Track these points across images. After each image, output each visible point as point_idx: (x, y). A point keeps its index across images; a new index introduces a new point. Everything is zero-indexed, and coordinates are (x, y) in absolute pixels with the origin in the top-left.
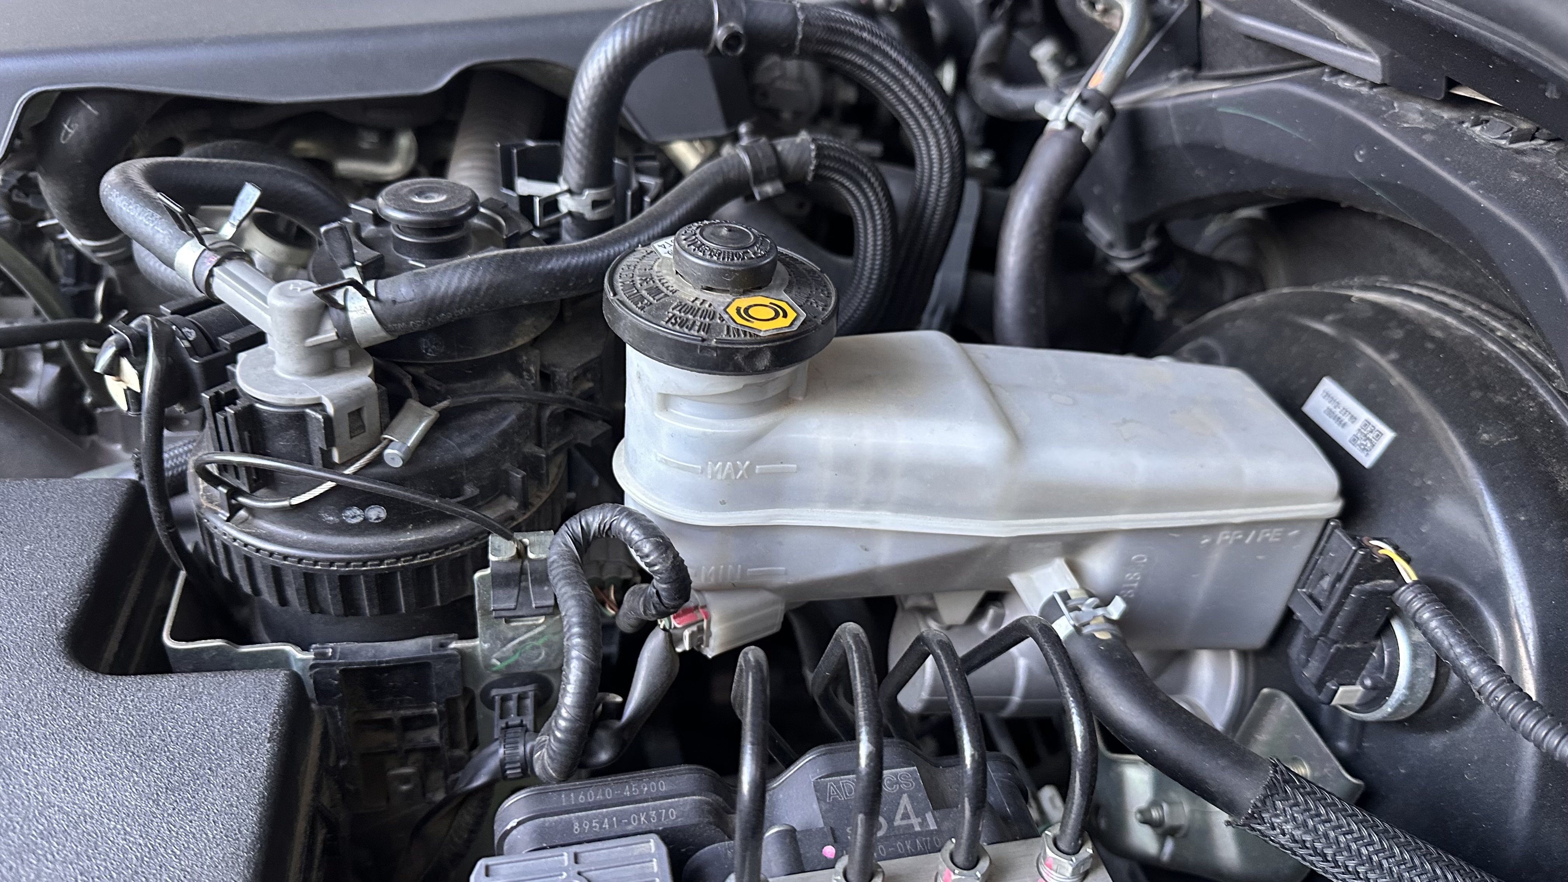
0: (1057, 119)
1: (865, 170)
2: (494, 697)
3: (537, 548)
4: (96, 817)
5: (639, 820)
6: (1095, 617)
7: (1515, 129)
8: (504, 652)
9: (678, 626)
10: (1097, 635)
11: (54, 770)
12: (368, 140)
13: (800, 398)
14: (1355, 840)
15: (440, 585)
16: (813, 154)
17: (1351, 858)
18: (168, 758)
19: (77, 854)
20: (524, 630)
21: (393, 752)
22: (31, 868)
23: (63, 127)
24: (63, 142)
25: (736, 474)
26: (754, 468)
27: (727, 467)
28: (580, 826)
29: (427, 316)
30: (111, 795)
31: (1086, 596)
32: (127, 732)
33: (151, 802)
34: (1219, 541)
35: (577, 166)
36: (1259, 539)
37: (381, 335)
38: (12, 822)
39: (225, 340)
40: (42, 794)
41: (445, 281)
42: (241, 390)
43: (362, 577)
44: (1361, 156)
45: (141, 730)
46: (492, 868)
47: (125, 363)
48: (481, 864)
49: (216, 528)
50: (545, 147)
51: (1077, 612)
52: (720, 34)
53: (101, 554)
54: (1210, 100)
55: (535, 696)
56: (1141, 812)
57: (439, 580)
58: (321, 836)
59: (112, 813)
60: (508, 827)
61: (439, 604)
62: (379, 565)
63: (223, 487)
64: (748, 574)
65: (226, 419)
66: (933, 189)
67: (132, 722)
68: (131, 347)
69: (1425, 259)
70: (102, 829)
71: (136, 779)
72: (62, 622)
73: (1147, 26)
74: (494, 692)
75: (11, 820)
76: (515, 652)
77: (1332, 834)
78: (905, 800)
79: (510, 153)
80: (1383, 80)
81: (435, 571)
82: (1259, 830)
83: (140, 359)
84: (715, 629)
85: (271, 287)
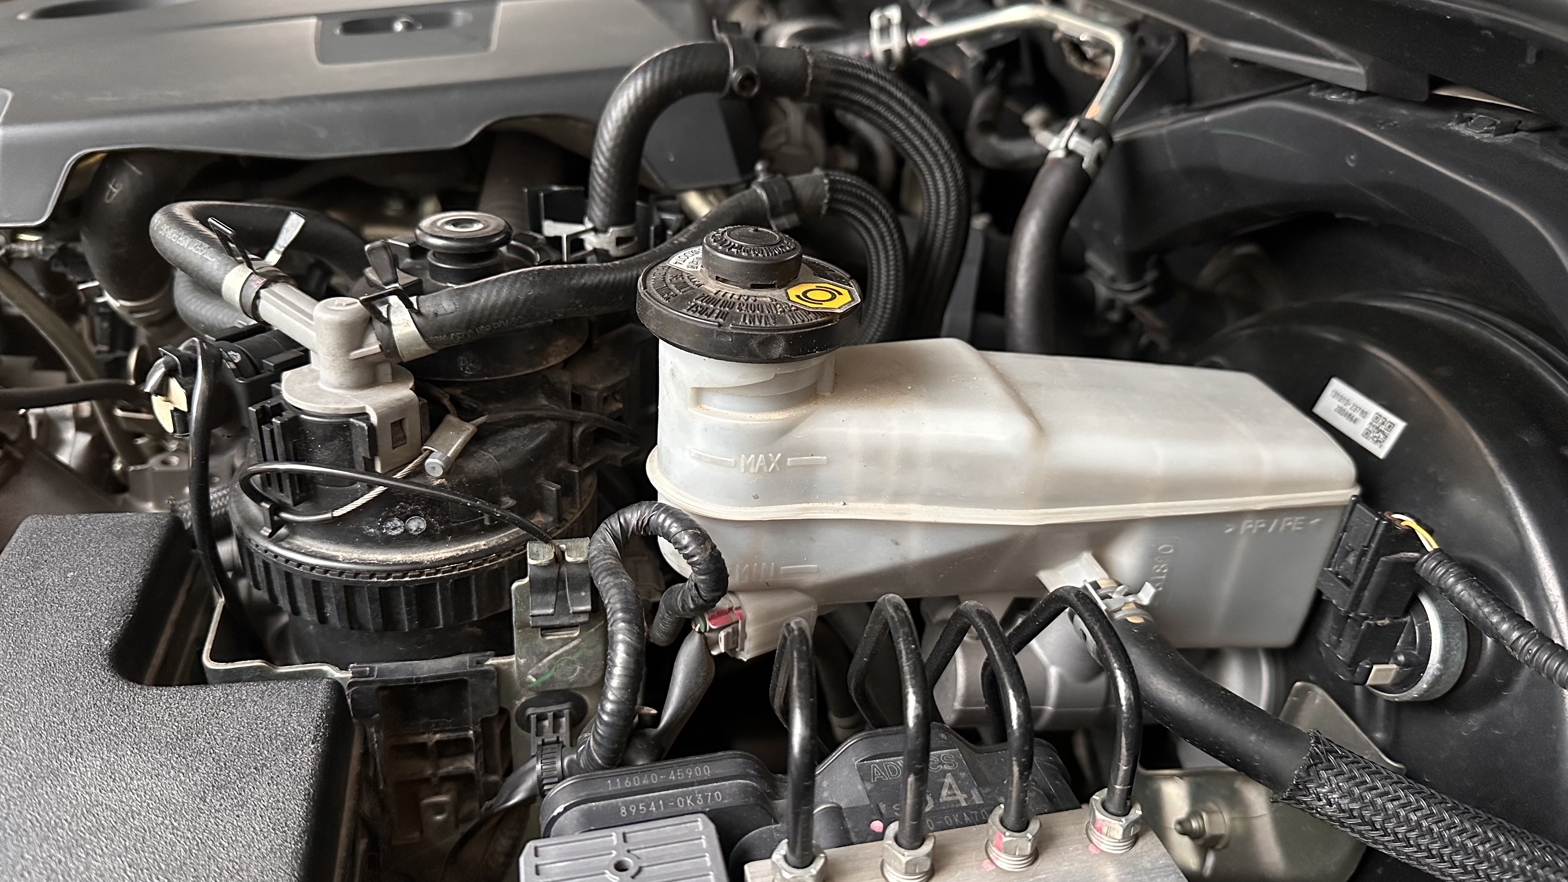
0: (1057, 148)
1: (876, 203)
2: (529, 716)
3: (574, 553)
4: (144, 814)
5: (686, 803)
6: (1126, 604)
7: (1499, 122)
8: (540, 668)
9: (713, 627)
10: (1130, 619)
11: (101, 772)
12: (394, 207)
13: (828, 394)
14: (1403, 806)
15: (478, 597)
16: (826, 188)
17: (1400, 824)
18: (213, 759)
19: (125, 847)
20: (559, 644)
21: (427, 780)
22: (81, 862)
23: (108, 188)
24: (107, 201)
25: (768, 467)
26: (786, 461)
27: (760, 459)
28: (628, 810)
29: (467, 328)
30: (158, 794)
31: (1115, 585)
32: (173, 736)
33: (198, 800)
34: (1242, 531)
35: (602, 205)
36: (1282, 529)
37: (424, 348)
38: (60, 820)
39: (269, 363)
40: (90, 795)
41: (485, 295)
42: (286, 403)
43: (402, 588)
44: (1352, 161)
45: (187, 735)
46: (540, 849)
47: (174, 383)
48: (530, 846)
49: (257, 546)
50: (569, 191)
51: (1108, 600)
52: (735, 75)
53: (143, 579)
54: (1203, 123)
55: (571, 714)
56: (1180, 823)
57: (477, 592)
58: (362, 845)
59: (159, 809)
60: (555, 813)
61: (475, 619)
62: (419, 576)
63: (266, 502)
64: (781, 572)
65: (272, 431)
66: (941, 222)
67: (177, 727)
68: (180, 368)
69: (1420, 269)
70: (150, 825)
71: (183, 778)
72: (106, 640)
73: (1138, 63)
74: (530, 711)
75: (58, 817)
76: (550, 667)
77: (1379, 801)
78: (949, 780)
79: (538, 197)
80: (1368, 87)
81: (473, 582)
82: (1305, 802)
83: (187, 379)
84: (750, 630)
85: (315, 305)
